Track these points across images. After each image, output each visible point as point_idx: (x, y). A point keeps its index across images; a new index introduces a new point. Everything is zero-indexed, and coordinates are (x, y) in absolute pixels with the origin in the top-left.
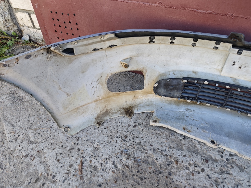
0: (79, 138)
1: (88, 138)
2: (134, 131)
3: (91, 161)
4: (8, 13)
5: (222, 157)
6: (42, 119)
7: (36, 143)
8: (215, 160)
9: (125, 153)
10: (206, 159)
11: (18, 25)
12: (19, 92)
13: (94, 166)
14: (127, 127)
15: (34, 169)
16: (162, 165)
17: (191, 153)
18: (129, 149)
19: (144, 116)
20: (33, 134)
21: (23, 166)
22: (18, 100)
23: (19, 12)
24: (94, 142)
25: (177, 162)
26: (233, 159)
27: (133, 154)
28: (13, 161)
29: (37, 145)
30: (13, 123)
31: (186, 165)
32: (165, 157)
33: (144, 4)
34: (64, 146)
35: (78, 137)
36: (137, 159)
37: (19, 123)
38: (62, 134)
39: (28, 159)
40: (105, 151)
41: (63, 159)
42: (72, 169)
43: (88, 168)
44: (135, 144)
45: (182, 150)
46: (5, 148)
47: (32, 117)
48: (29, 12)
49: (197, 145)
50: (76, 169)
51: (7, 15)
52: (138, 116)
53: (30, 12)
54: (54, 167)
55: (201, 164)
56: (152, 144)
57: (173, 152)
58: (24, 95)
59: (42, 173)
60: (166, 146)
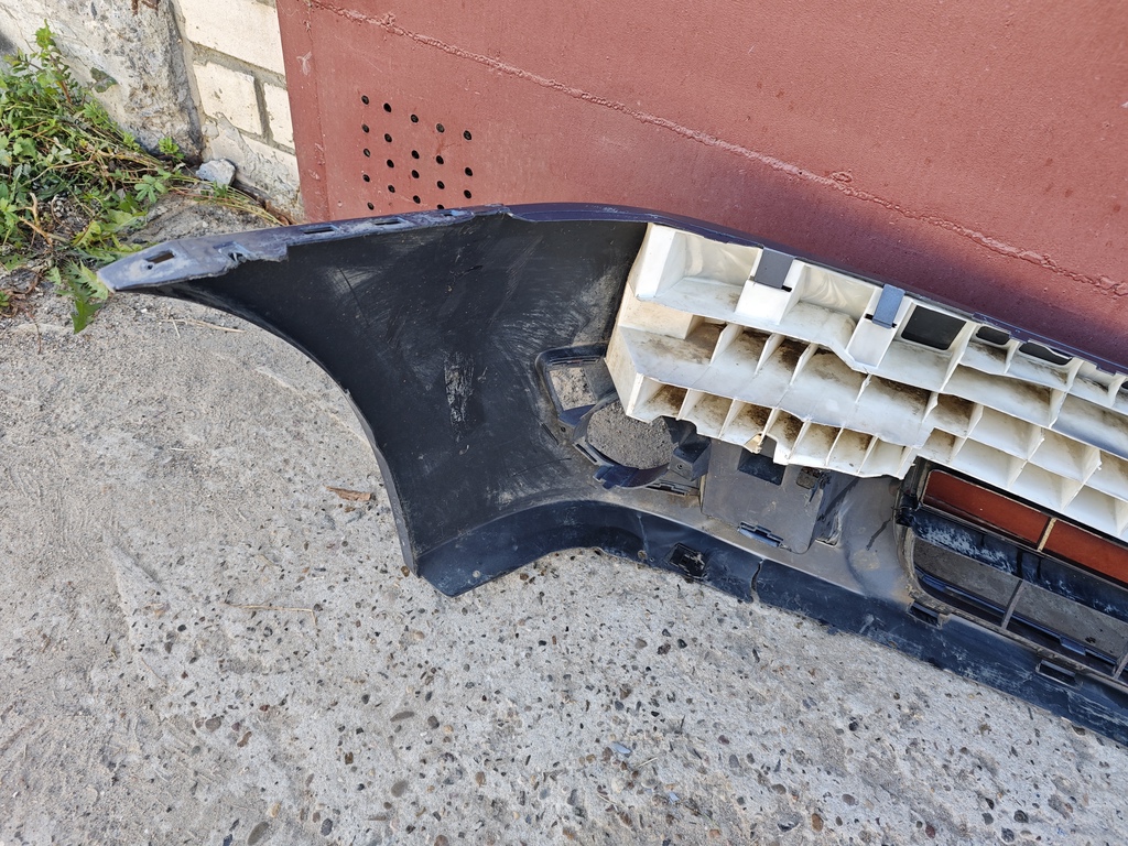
0: (434, 671)
1: (472, 676)
2: (660, 672)
3: (481, 777)
4: (160, 58)
5: (988, 819)
6: (283, 563)
7: (256, 668)
8: (963, 831)
9: (618, 761)
10: (927, 823)
11: (194, 111)
12: (178, 423)
13: (494, 802)
14: (632, 649)
15: (248, 782)
16: (760, 828)
17: (872, 792)
18: (635, 745)
19: (703, 610)
20: (240, 628)
21: (199, 764)
22: (174, 460)
23: (209, 64)
24: (495, 695)
25: (818, 821)
26: (1029, 833)
27: (649, 767)
28: (157, 739)
29: (260, 678)
30: (156, 567)
31: (851, 839)
32: (776, 793)
33: (775, 166)
34: (371, 699)
35: (432, 665)
36: (666, 791)
37: (182, 568)
38: (366, 645)
39: (222, 739)
40: (542, 742)
41: (369, 754)
42: (405, 800)
43: (467, 804)
44: (660, 725)
45: (842, 775)
46: (122, 675)
47: (235, 548)
48: (260, 74)
49: (898, 760)
50: (421, 803)
51: (156, 69)
52: (680, 608)
53: (265, 74)
54: (328, 782)
55: (908, 838)
56: (727, 736)
57: (807, 778)
58: (203, 441)
59: (281, 804)
60: (783, 751)
